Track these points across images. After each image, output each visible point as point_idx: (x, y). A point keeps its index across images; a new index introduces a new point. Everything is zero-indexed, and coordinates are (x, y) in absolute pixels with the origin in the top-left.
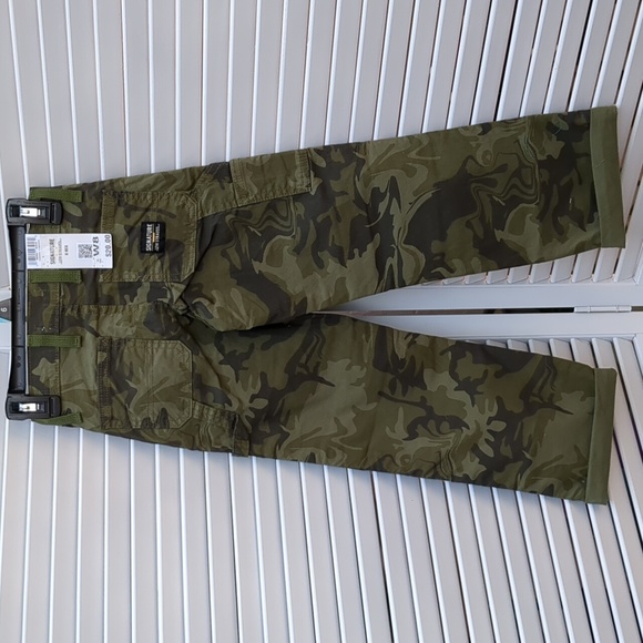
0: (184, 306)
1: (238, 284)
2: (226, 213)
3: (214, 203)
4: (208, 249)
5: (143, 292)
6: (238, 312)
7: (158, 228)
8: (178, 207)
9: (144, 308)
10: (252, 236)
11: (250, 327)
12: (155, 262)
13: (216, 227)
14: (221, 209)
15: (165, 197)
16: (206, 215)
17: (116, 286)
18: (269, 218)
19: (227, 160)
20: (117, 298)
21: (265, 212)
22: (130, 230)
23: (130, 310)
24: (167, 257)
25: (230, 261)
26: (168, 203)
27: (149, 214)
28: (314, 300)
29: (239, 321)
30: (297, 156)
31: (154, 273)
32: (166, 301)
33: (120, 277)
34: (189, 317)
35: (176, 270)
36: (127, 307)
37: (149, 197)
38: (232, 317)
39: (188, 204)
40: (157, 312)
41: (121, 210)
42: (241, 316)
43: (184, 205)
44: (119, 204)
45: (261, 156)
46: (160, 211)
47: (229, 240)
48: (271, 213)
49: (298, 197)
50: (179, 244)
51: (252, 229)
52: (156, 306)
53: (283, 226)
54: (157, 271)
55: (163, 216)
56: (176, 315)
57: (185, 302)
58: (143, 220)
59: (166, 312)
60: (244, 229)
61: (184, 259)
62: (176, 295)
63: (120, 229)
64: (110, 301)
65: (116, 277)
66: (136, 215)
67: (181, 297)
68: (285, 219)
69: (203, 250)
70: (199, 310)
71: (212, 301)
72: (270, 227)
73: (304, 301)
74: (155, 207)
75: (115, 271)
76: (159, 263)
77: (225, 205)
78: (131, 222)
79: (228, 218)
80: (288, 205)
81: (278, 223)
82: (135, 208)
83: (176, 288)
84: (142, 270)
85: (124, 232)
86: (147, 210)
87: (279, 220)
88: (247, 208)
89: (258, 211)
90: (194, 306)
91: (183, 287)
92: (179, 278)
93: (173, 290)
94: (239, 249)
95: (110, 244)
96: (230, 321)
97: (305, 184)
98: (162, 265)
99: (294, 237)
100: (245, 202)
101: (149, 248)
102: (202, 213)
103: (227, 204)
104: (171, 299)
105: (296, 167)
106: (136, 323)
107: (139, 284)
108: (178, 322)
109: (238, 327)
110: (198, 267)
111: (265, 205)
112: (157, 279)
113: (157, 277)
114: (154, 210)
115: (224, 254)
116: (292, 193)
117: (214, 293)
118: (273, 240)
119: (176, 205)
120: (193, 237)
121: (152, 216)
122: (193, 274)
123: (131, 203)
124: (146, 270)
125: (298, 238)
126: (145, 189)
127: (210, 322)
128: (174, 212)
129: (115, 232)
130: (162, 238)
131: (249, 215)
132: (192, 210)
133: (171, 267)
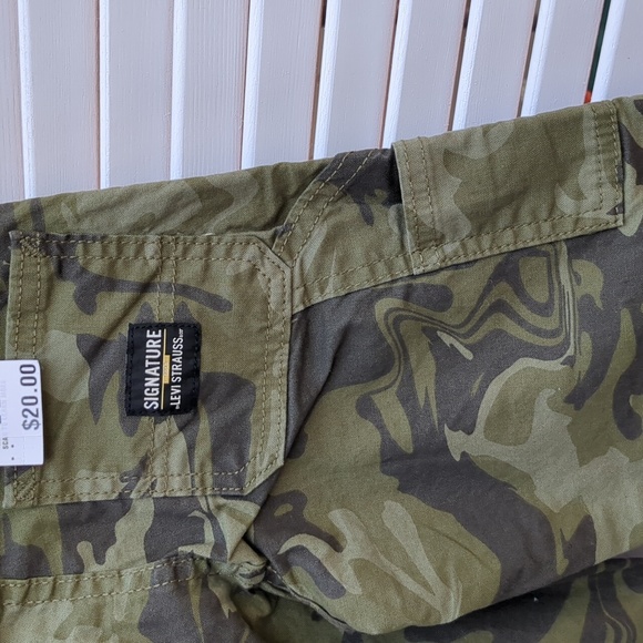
0: (257, 563)
1: (402, 489)
2: (375, 294)
3: (342, 262)
4: (320, 394)
5: (131, 531)
6: (413, 572)
7: (178, 343)
8: (237, 279)
9: (140, 578)
10: (447, 358)
11: (453, 614)
12: (169, 439)
13: (346, 333)
14: (361, 280)
15: (198, 250)
16: (317, 298)
17: (54, 516)
18: (500, 307)
19: (387, 145)
20: (56, 554)
21: (488, 289)
22: (93, 350)
23: (97, 585)
24: (204, 425)
25: (381, 427)
26: (207, 268)
27: (152, 299)
28: (611, 522)
29: (418, 600)
30: (589, 124)
31: (167, 474)
32: (204, 551)
33: (66, 488)
34: (267, 596)
35: (231, 459)
36: (86, 576)
37: (150, 250)
38: (399, 587)
39: (267, 268)
40: (180, 588)
41: (67, 291)
42: (425, 585)
43: (253, 272)
44: (60, 271)
45: (486, 130)
46: (184, 290)
47: (380, 369)
48: (503, 290)
49: (582, 244)
50: (238, 385)
51: (448, 340)
52: (176, 572)
53: (538, 332)
54: (175, 466)
55: (193, 305)
56: (235, 592)
57: (259, 552)
58: (133, 318)
59: (205, 585)
60: (426, 341)
61: (254, 430)
62: (231, 531)
63: (64, 346)
64: (34, 565)
65: (52, 488)
66: (111, 304)
67: (245, 538)
68: (543, 310)
69: (306, 399)
70: (298, 571)
71: (335, 543)
72: (499, 333)
73: (586, 529)
74: (167, 277)
75: (52, 473)
76: (180, 443)
77: (373, 271)
78: (97, 324)
79: (382, 307)
80: (552, 268)
81: (521, 322)
82: (110, 283)
83: (232, 513)
84: (131, 465)
85: (76, 357)
86: (145, 287)
87: (524, 312)
88: (438, 279)
89: (468, 288)
90: (286, 562)
91: (250, 510)
92: (241, 485)
93: (224, 520)
94: (407, 397)
95: (36, 391)
96: (397, 601)
97: (608, 205)
98: (191, 448)
99: (571, 362)
100: (433, 259)
101: (152, 400)
102: (306, 293)
103: (381, 266)
104: (219, 547)
105: (582, 155)
106: (118, 628)
107: (123, 504)
108: (241, 616)
109: (418, 620)
110: (294, 449)
111: (490, 268)
112: (177, 487)
113: (176, 483)
114: (168, 288)
115: (366, 409)
116: (567, 230)
117: (339, 519)
118: (510, 372)
119: (229, 271)
120: (280, 365)
121: (162, 306)
122: (280, 472)
123: (97, 267)
124: (144, 464)
125: (583, 364)
126: (137, 228)
127: (336, 607)
128: (224, 290)
129: (49, 356)
130: (191, 372)
131: (443, 298)
132: (278, 286)
133: (216, 453)
